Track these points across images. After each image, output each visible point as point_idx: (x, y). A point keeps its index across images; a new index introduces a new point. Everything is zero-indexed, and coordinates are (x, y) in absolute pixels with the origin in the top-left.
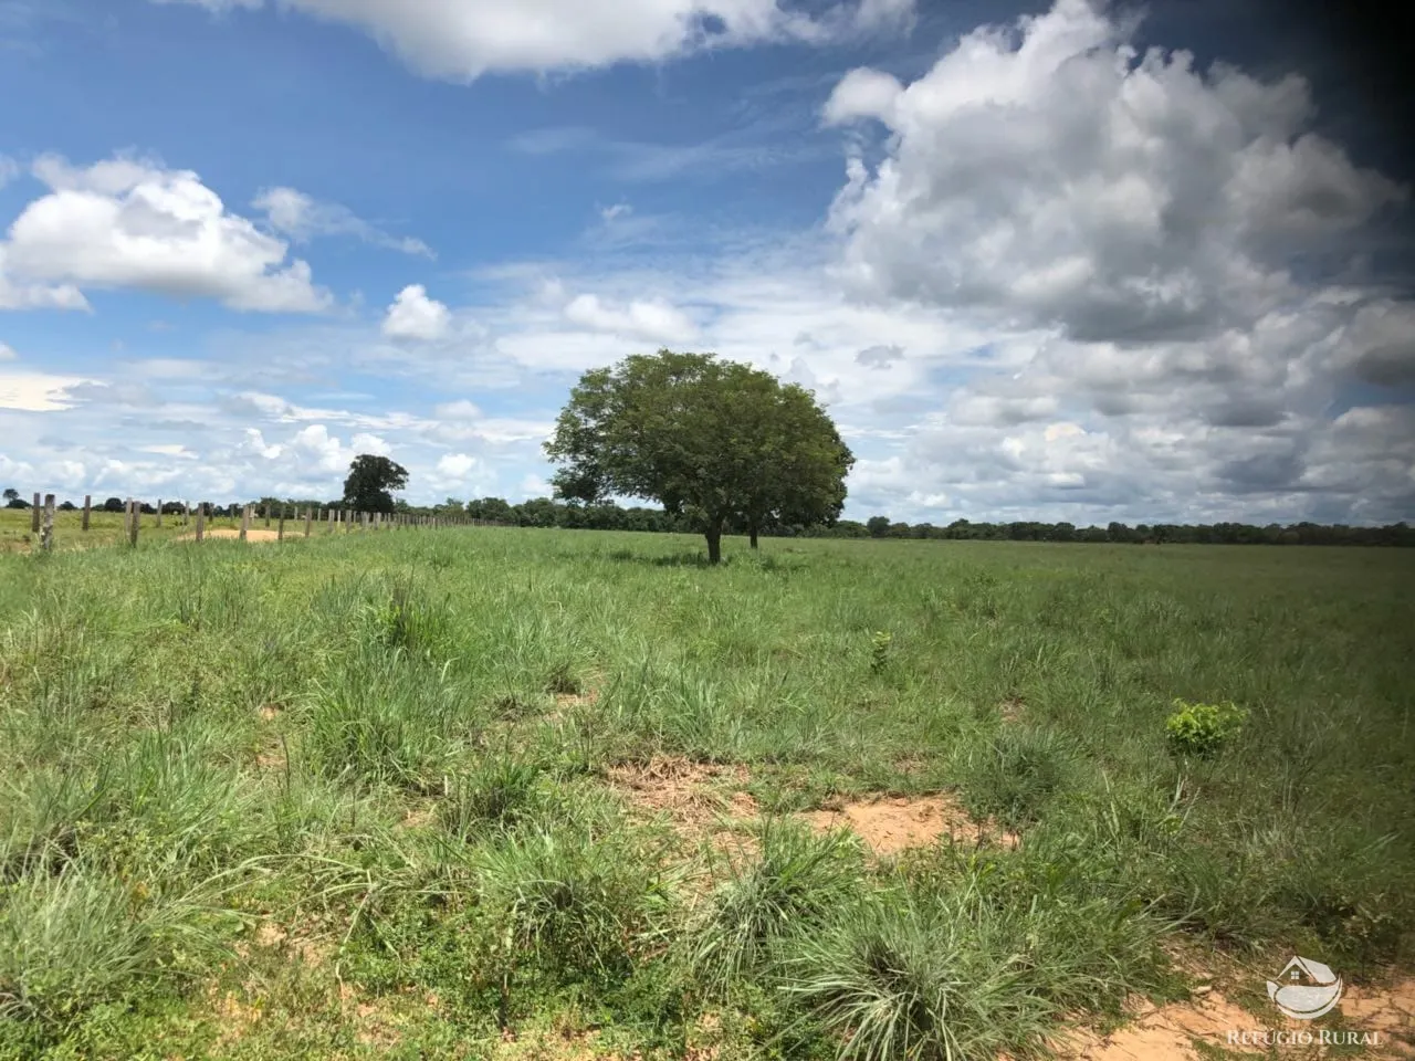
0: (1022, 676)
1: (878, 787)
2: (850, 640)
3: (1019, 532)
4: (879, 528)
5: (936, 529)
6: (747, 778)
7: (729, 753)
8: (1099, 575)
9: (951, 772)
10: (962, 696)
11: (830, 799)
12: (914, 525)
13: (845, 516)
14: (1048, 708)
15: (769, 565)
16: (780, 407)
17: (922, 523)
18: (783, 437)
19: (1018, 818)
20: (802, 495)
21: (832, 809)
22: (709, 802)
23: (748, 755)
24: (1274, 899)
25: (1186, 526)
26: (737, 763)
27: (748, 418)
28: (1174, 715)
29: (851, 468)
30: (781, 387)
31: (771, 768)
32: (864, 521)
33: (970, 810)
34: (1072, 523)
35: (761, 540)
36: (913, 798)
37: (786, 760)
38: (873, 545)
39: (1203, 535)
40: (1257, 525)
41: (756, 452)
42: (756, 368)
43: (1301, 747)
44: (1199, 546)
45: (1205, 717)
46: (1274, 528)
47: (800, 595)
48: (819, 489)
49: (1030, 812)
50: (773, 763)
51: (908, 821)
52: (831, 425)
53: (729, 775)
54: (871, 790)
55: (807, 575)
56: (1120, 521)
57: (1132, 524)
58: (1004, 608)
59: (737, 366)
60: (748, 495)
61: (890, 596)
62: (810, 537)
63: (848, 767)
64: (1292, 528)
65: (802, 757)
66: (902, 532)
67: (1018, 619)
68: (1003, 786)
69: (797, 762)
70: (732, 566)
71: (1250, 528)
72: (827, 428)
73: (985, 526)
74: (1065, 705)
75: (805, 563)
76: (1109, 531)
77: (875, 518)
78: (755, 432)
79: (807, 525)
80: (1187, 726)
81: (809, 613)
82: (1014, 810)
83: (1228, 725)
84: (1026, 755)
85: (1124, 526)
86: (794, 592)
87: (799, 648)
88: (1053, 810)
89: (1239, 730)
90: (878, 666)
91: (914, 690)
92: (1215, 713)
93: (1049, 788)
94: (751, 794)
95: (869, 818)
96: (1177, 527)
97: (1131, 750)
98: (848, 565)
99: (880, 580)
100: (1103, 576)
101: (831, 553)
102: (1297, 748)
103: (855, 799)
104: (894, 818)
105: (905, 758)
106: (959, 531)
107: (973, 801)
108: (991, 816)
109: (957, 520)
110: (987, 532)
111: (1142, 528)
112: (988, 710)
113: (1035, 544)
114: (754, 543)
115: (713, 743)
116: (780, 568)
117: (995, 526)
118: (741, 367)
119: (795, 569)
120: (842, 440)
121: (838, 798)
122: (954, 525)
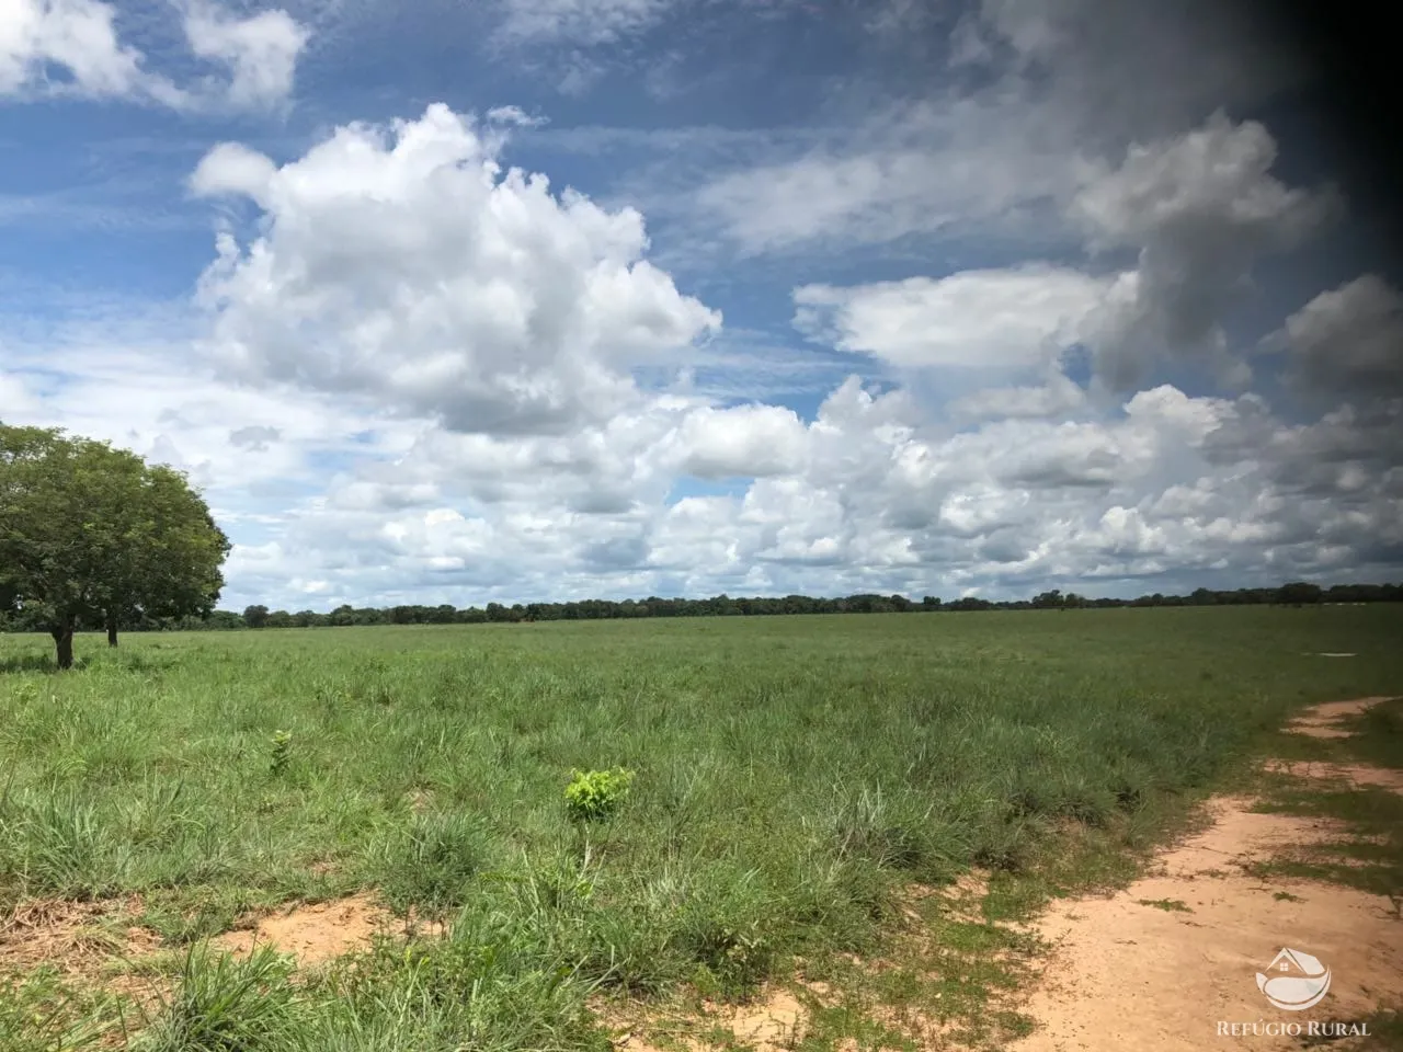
0: (427, 761)
1: (295, 896)
2: (244, 741)
3: (402, 616)
4: (257, 618)
5: (318, 616)
6: (140, 910)
7: (116, 884)
8: (483, 654)
9: (367, 868)
10: (370, 790)
11: (242, 917)
12: (295, 613)
13: (220, 606)
14: (454, 790)
15: (137, 665)
16: (149, 490)
17: (304, 610)
18: (151, 522)
19: (440, 905)
20: (176, 586)
21: (246, 928)
22: (96, 944)
23: (140, 883)
24: (673, 942)
25: (556, 605)
26: (127, 894)
27: (109, 500)
28: (573, 784)
29: (228, 555)
30: (148, 468)
31: (169, 894)
32: (241, 611)
33: (392, 905)
34: (454, 605)
35: (121, 636)
36: (331, 902)
37: (187, 883)
38: (251, 635)
39: (571, 612)
40: (614, 600)
41: (118, 538)
42: (117, 445)
43: (677, 800)
44: (567, 621)
45: (598, 783)
46: (628, 603)
47: (177, 696)
48: (194, 579)
49: (451, 898)
50: (171, 888)
51: (328, 926)
52: (205, 509)
53: (117, 910)
54: (286, 900)
55: (183, 673)
56: (498, 602)
57: (508, 604)
58: (397, 694)
59: (92, 443)
60: (109, 588)
61: (280, 690)
62: (179, 630)
63: (257, 879)
64: (642, 602)
65: (204, 877)
66: (282, 621)
67: (413, 706)
68: (423, 876)
69: (201, 882)
70: (89, 669)
71: (609, 604)
72: (200, 511)
73: (369, 611)
74: (471, 786)
75: (178, 660)
76: (487, 611)
77: (252, 607)
78: (118, 517)
79: (178, 618)
80: (584, 793)
81: (190, 715)
82: (436, 898)
83: (618, 787)
84: (444, 842)
85: (501, 607)
86: (170, 693)
87: (184, 756)
88: (476, 892)
89: (627, 791)
90: (279, 766)
91: (317, 788)
92: (606, 779)
93: (468, 871)
94: (147, 927)
95: (286, 930)
96: (548, 605)
97: (535, 822)
98: (228, 660)
99: (267, 674)
100: (486, 656)
101: (206, 648)
102: (674, 803)
103: (269, 913)
104: (313, 925)
105: (316, 860)
106: (343, 618)
107: (394, 895)
108: (413, 908)
109: (340, 606)
110: (371, 617)
111: (517, 608)
112: (398, 800)
113: (420, 627)
114: (113, 640)
115: (95, 877)
116: (150, 666)
117: (378, 611)
118: (98, 444)
119: (166, 667)
120: (217, 525)
121: (250, 916)
122: (337, 611)
